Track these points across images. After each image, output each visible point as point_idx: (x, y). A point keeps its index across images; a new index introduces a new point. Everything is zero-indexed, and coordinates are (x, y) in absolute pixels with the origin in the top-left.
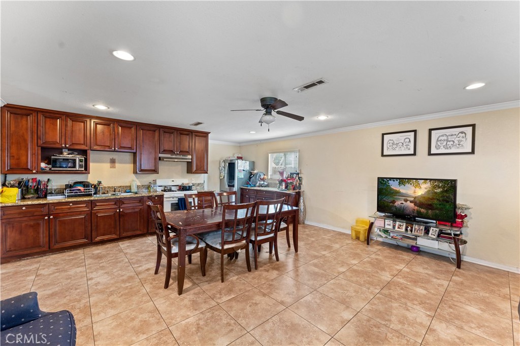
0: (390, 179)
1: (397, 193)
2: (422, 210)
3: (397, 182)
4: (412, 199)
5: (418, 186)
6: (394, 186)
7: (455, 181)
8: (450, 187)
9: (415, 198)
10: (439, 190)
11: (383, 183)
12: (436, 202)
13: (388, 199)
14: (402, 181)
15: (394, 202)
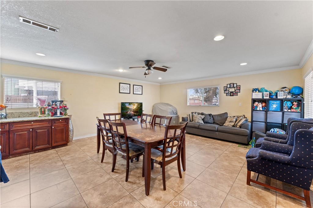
0: (126, 103)
1: (128, 108)
2: (135, 114)
3: (128, 104)
4: (133, 110)
5: (134, 105)
6: (127, 105)
7: (142, 103)
8: (141, 105)
9: (133, 109)
10: (139, 106)
11: (123, 104)
12: (139, 110)
13: (125, 112)
14: (130, 104)
15: (127, 112)
